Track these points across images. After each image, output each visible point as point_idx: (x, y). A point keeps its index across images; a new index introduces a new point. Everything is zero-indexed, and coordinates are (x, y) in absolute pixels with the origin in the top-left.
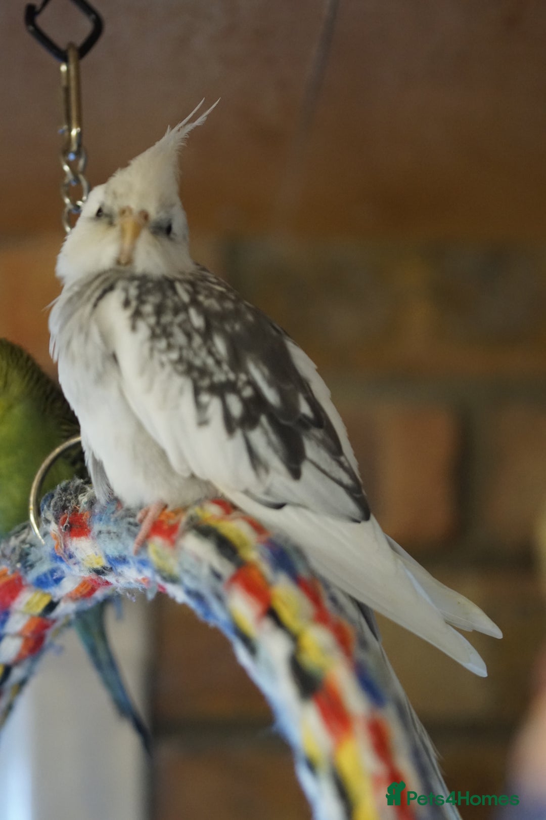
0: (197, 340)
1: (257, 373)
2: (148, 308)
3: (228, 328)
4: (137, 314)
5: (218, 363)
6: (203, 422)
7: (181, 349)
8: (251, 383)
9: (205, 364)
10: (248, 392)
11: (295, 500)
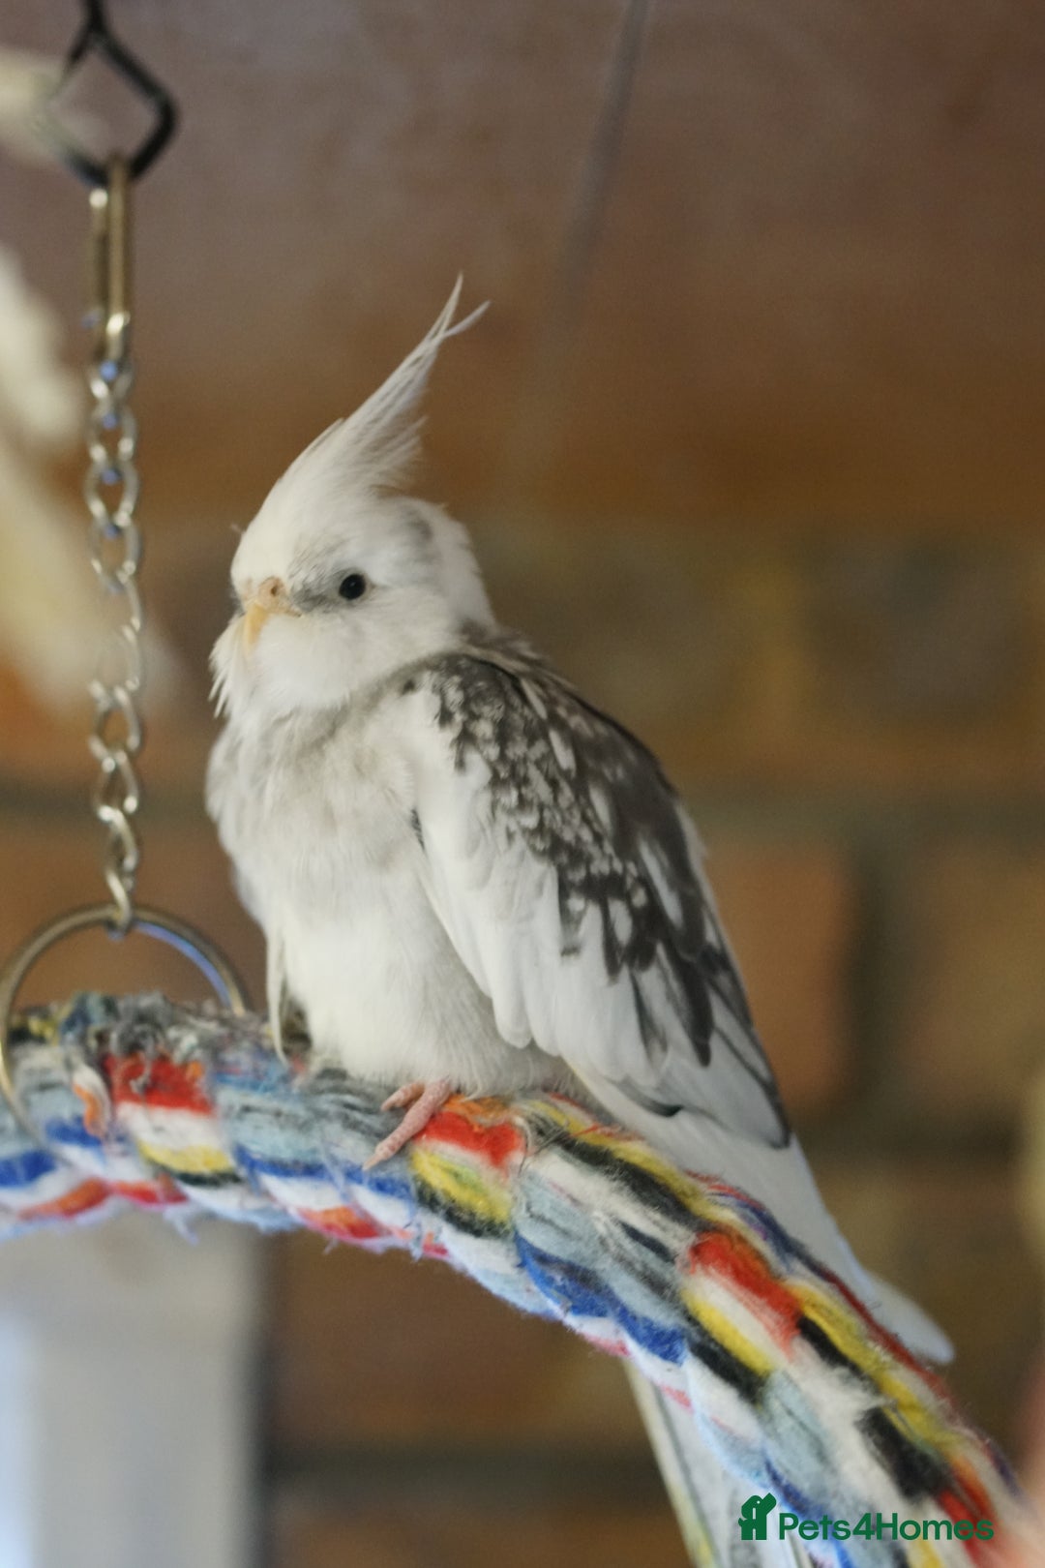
0: (567, 794)
1: (654, 864)
2: (484, 729)
3: (607, 772)
4: (466, 738)
5: (598, 838)
6: (570, 950)
7: (541, 808)
8: (645, 881)
9: (578, 839)
10: (640, 899)
11: (699, 1103)
